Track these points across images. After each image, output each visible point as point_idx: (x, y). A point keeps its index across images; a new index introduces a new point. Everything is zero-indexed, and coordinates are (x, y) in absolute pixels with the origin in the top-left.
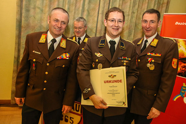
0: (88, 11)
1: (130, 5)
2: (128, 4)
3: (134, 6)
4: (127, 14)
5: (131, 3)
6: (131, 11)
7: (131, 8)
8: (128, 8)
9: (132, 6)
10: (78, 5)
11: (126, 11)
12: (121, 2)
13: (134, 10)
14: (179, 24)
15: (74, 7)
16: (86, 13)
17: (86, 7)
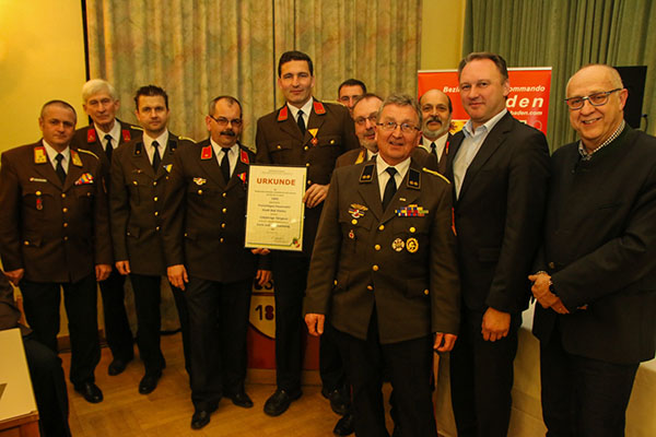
0: (251, 81)
1: (339, 55)
2: (335, 52)
3: (348, 55)
4: (336, 75)
5: (339, 49)
6: (343, 69)
7: (343, 61)
8: (336, 62)
9: (343, 55)
10: (226, 70)
11: (333, 70)
12: (319, 50)
13: (349, 65)
14: (450, 90)
15: (219, 77)
16: (246, 86)
17: (246, 73)
